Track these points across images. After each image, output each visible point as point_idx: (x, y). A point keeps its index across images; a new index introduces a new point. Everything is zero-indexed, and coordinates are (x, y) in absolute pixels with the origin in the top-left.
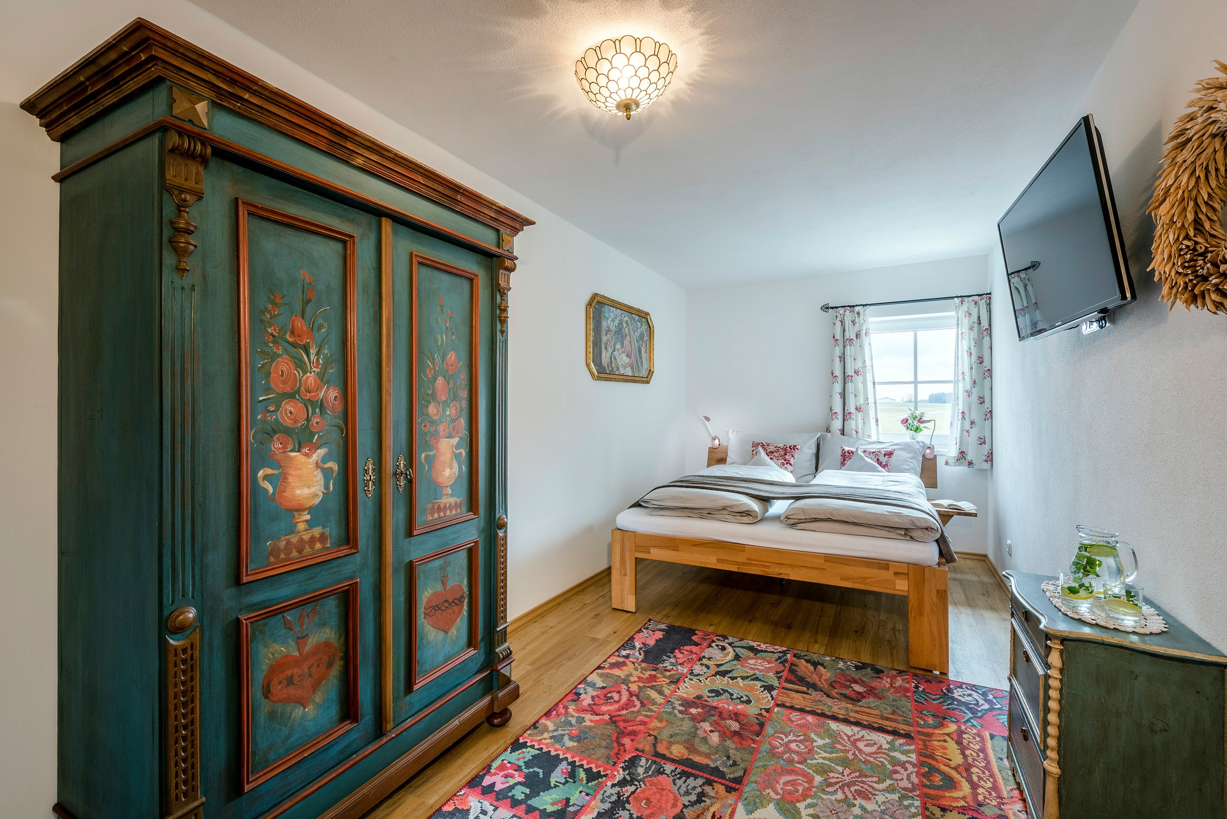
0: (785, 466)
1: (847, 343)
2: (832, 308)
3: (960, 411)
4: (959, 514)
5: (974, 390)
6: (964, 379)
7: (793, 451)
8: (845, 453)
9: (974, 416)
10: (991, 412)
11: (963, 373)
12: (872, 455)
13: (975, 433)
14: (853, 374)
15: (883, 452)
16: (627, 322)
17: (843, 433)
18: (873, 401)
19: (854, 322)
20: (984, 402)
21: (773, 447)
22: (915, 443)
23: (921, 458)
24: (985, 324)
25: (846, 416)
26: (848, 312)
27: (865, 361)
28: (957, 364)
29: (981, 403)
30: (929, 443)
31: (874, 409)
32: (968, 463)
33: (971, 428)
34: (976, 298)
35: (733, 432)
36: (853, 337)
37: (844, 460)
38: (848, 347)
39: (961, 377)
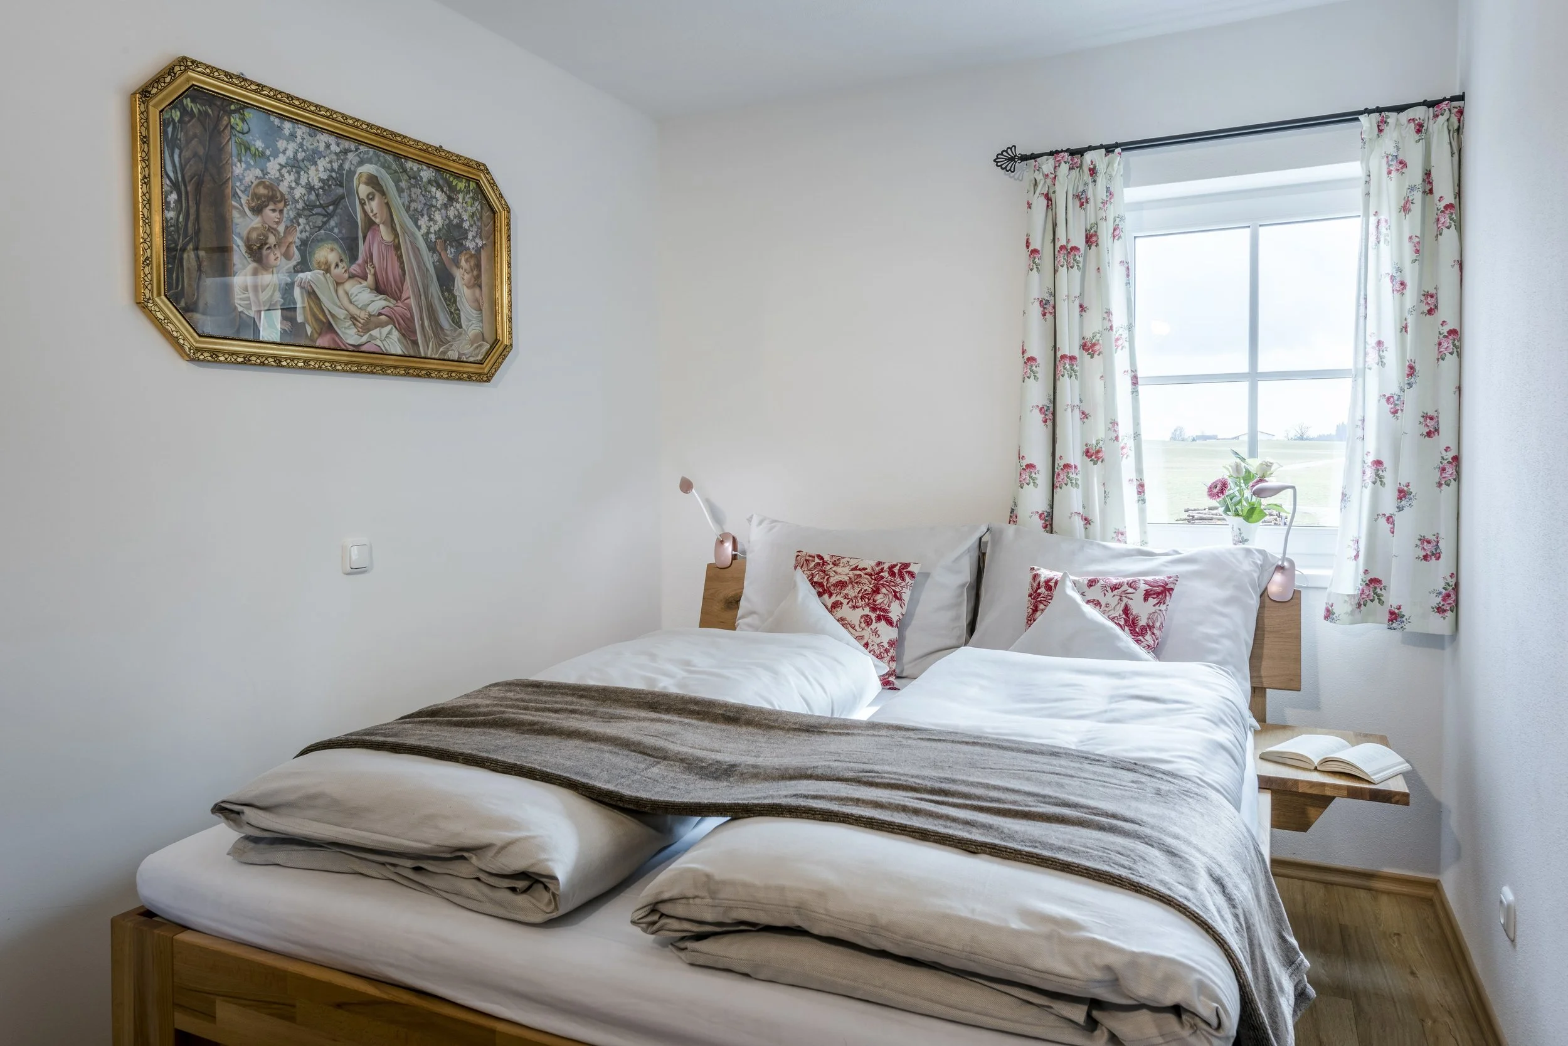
0: (874, 625)
1: (1061, 259)
2: (1024, 158)
3: (1370, 459)
4: (1354, 794)
5: (1410, 396)
6: (1381, 362)
7: (898, 580)
8: (1039, 587)
9: (1407, 474)
10: (1456, 459)
11: (1380, 343)
12: (1110, 594)
13: (1409, 523)
14: (1076, 352)
15: (1143, 587)
16: (373, 181)
17: (1049, 522)
18: (1131, 432)
19: (1082, 199)
20: (1437, 430)
21: (847, 570)
22: (1241, 556)
23: (1254, 602)
24: (1444, 189)
25: (1058, 473)
26: (1064, 168)
27: (1109, 313)
28: (1362, 316)
29: (1429, 434)
30: (1280, 556)
31: (1132, 454)
32: (1387, 616)
33: (1400, 509)
34: (1420, 113)
35: (760, 523)
36: (1079, 241)
37: (1035, 610)
38: (1063, 271)
39: (1373, 357)
